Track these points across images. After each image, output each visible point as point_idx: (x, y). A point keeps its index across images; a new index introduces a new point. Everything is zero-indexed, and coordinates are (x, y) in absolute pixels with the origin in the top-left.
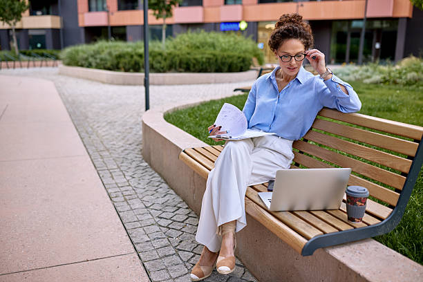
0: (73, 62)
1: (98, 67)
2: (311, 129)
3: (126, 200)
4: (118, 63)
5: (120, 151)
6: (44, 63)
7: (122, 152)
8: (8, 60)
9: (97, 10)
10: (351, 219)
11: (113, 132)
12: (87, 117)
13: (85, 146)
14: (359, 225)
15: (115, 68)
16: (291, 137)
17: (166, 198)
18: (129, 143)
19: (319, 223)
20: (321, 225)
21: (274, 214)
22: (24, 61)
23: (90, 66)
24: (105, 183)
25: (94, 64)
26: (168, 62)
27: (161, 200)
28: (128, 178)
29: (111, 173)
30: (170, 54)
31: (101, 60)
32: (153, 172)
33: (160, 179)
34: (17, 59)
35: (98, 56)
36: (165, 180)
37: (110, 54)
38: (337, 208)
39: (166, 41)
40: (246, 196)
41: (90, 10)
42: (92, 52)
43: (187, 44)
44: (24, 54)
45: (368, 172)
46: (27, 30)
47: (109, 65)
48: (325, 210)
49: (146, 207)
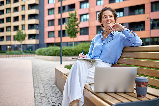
0: (40, 54)
1: (48, 55)
2: (120, 58)
3: (41, 98)
4: (55, 53)
5: (46, 81)
6: (31, 55)
7: (47, 81)
8: (18, 54)
9: (51, 37)
10: (139, 96)
11: (46, 75)
12: (39, 70)
13: (33, 79)
14: (143, 99)
15: (54, 55)
16: (110, 62)
17: (59, 98)
18: (51, 78)
19: (120, 98)
20: (121, 99)
21: (96, 94)
22: (23, 54)
23: (45, 55)
24: (35, 92)
25: (47, 54)
26: (74, 53)
27: (56, 99)
28: (45, 90)
29: (39, 88)
30: (75, 50)
31: (50, 52)
32: (57, 88)
33: (59, 91)
34: (21, 54)
35: (49, 51)
36: (61, 91)
37: (53, 50)
38: (132, 92)
39: (74, 46)
40: (85, 88)
41: (49, 37)
42: (46, 50)
43: (82, 46)
44: (25, 52)
45: (148, 73)
46: (27, 45)
47: (52, 54)
48: (125, 93)
49: (49, 101)
